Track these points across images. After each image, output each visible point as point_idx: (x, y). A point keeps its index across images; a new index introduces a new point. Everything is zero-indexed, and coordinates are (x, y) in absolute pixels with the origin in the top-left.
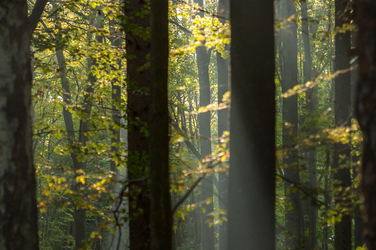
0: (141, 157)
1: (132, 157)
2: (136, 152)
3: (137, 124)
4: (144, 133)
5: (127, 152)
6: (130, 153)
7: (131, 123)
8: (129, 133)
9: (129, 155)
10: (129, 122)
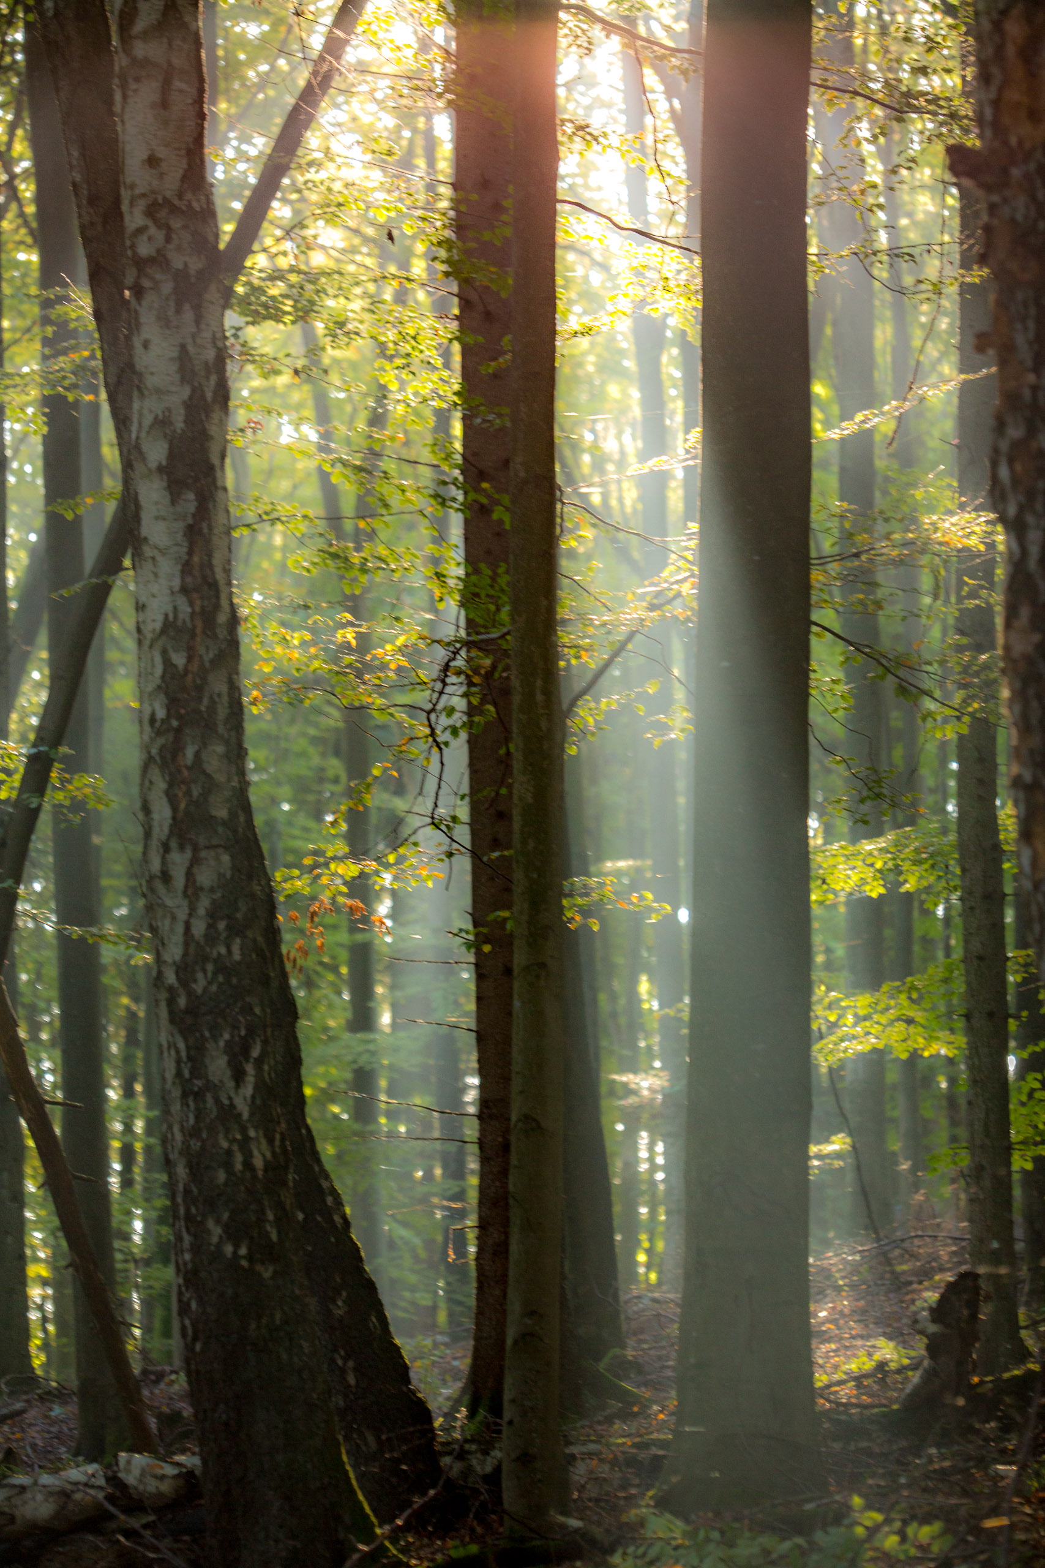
0: (494, 578)
1: (474, 578)
2: (483, 566)
3: (484, 501)
4: (501, 522)
5: (462, 567)
6: (470, 570)
7: (472, 496)
8: (467, 522)
9: (467, 574)
10: (466, 493)
